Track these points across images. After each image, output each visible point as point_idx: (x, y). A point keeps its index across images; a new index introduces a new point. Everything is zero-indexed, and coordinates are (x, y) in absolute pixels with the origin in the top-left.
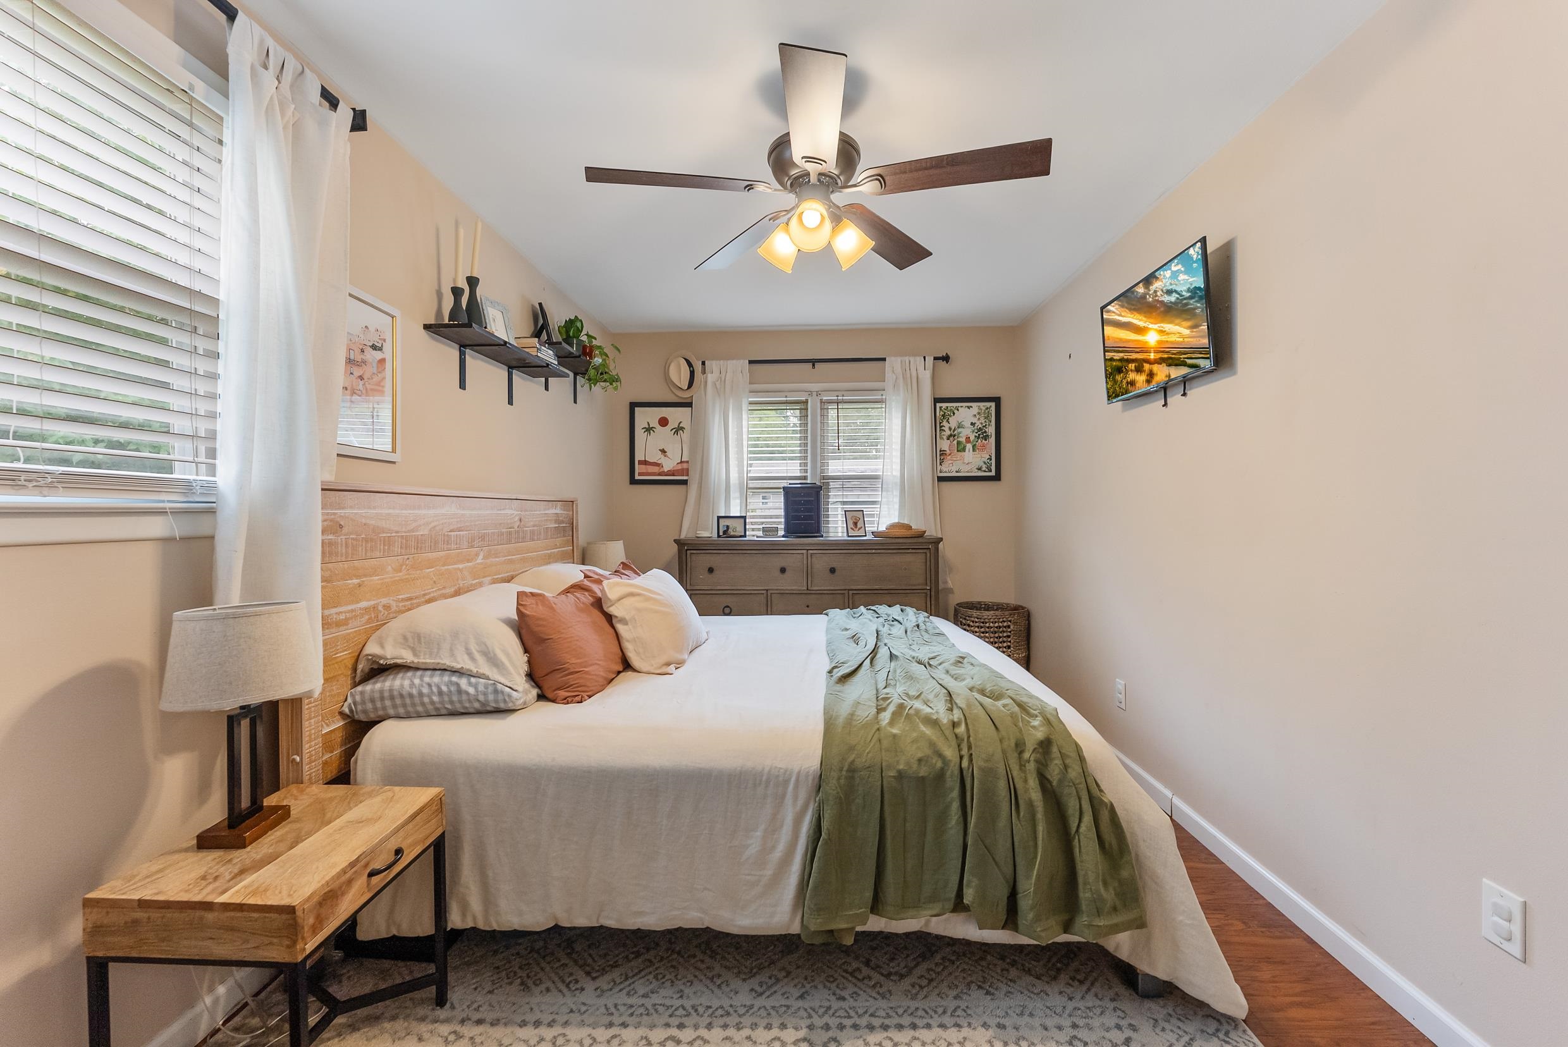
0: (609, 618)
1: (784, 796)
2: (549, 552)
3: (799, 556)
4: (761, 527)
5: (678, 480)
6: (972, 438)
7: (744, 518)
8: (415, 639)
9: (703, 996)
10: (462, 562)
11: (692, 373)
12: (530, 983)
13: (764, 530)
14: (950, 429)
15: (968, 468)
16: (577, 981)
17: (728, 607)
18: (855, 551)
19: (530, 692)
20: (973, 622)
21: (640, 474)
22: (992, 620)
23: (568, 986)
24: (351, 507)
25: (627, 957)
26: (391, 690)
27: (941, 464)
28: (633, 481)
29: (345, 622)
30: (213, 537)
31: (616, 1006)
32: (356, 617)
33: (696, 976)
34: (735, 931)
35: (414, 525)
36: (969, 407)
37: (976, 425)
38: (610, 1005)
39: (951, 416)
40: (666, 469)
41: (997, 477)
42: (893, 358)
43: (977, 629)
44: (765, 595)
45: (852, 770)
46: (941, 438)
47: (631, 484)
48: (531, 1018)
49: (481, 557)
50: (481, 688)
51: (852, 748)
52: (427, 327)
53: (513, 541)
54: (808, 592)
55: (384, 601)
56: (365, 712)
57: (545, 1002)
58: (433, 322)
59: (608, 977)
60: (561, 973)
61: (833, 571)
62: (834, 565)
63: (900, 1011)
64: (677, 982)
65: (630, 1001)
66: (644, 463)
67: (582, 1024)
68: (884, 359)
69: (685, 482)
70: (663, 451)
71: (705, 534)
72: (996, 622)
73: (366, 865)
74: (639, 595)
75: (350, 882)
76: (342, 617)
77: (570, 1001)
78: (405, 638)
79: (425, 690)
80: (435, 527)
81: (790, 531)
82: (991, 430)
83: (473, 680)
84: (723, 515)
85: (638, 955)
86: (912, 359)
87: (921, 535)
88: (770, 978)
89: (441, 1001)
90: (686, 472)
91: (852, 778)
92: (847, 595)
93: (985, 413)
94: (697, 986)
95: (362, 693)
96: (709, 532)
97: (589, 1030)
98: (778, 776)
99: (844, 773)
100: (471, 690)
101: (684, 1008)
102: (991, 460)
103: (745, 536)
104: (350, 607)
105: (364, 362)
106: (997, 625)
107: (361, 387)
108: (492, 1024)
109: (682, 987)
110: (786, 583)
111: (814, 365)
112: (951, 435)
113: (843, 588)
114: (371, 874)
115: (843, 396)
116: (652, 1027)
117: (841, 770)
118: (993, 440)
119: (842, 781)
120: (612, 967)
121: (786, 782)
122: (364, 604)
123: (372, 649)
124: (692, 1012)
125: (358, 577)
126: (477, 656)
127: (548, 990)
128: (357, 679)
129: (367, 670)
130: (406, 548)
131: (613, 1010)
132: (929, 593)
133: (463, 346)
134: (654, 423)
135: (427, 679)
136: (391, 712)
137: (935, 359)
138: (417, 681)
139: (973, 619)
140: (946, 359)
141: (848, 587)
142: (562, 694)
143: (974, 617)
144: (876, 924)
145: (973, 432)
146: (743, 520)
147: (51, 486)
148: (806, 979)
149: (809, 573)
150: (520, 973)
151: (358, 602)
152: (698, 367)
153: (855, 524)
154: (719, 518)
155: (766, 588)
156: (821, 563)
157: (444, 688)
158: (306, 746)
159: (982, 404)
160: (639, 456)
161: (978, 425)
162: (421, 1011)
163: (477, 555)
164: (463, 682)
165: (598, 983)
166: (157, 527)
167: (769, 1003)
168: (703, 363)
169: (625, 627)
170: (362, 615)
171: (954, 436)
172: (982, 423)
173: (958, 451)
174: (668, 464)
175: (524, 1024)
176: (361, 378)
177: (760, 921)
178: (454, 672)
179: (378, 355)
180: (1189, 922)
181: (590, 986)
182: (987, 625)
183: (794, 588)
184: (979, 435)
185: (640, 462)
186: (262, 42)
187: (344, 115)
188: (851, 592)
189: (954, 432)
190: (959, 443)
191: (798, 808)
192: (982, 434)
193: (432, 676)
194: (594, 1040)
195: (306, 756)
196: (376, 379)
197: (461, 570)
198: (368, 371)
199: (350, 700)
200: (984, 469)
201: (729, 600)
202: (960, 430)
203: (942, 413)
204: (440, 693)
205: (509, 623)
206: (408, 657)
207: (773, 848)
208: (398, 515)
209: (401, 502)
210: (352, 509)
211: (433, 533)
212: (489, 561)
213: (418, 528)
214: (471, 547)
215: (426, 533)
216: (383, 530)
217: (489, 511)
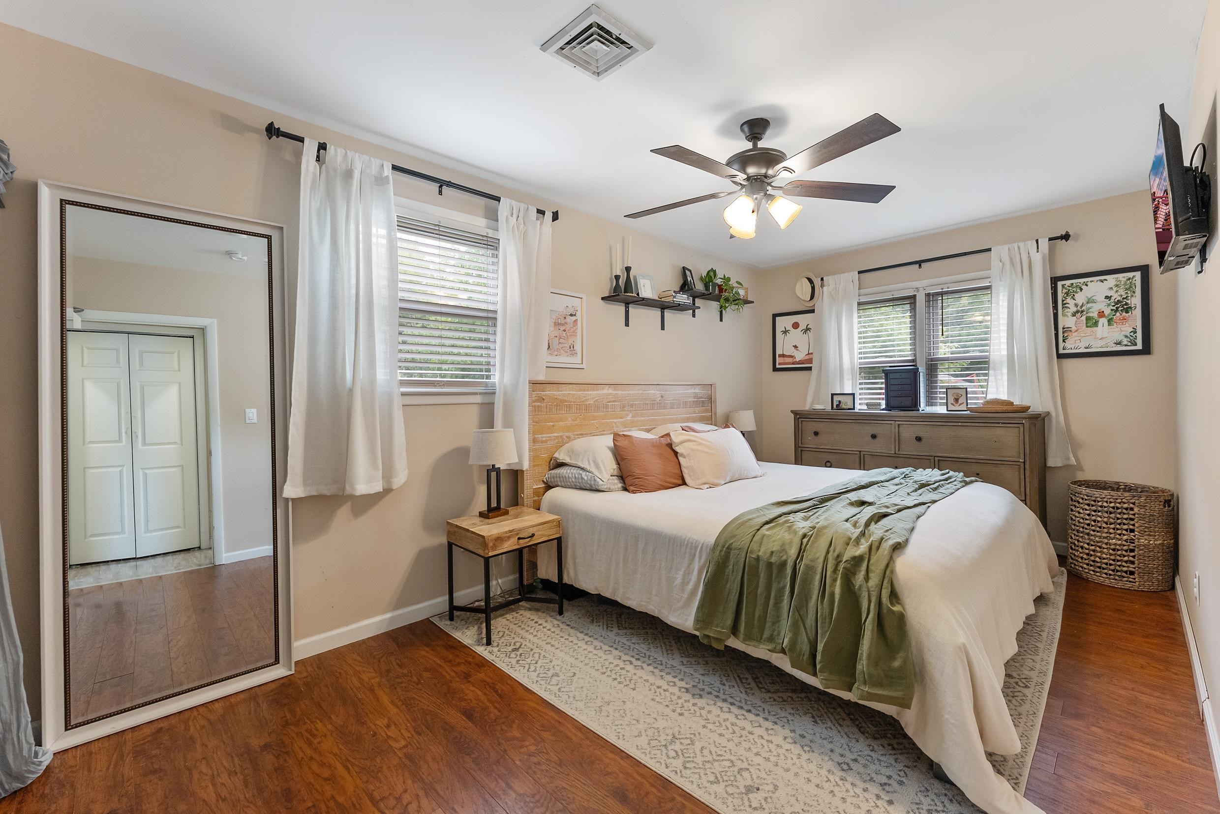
0: (676, 453)
1: (694, 555)
2: (687, 416)
3: (889, 426)
4: (866, 401)
5: (805, 367)
6: (1107, 311)
7: (853, 395)
8: (572, 453)
9: (658, 654)
10: (616, 418)
11: (813, 288)
12: (595, 620)
13: (867, 404)
14: (1076, 305)
15: (1103, 343)
16: (612, 627)
17: (829, 462)
18: (940, 424)
19: (617, 485)
20: (1083, 499)
21: (780, 364)
22: (1105, 499)
23: (607, 628)
24: (549, 391)
25: (639, 628)
26: (559, 474)
27: (1064, 341)
28: (775, 369)
29: (546, 441)
30: (494, 403)
31: (619, 642)
32: (551, 440)
33: (661, 646)
34: (669, 623)
35: (584, 399)
36: (1102, 281)
37: (1113, 298)
38: (617, 641)
39: (1077, 293)
40: (797, 359)
41: (1147, 350)
42: (999, 247)
43: (1086, 507)
44: (858, 455)
45: (729, 548)
46: (1064, 315)
47: (773, 371)
48: (586, 632)
49: (630, 415)
50: (589, 478)
51: (734, 536)
52: (603, 299)
53: (656, 408)
54: (896, 456)
55: (567, 434)
56: (551, 482)
57: (597, 629)
58: (608, 295)
59: (625, 631)
60: (609, 622)
61: (919, 439)
62: (921, 434)
63: (749, 703)
64: (651, 645)
65: (625, 642)
66: (783, 356)
67: (602, 642)
68: (989, 250)
69: (810, 369)
70: (796, 347)
71: (819, 407)
72: (1111, 502)
73: (518, 534)
74: (695, 441)
75: (509, 537)
76: (544, 439)
77: (604, 633)
78: (568, 451)
79: (570, 476)
80: (597, 400)
81: (889, 407)
82: (1136, 301)
83: (587, 473)
84: (839, 392)
85: (644, 628)
86: (1022, 244)
87: (1025, 409)
88: (695, 661)
89: (561, 613)
90: (810, 361)
91: (729, 553)
92: (932, 460)
93: (1125, 284)
94: (659, 650)
95: (551, 474)
96: (824, 405)
97: (602, 644)
98: (692, 543)
99: (725, 549)
100: (586, 478)
101: (645, 654)
102: (1135, 332)
103: (854, 409)
104: (548, 435)
105: (566, 323)
106: (1112, 505)
107: (564, 335)
108: (572, 628)
109: (651, 647)
110: (877, 447)
111: (920, 265)
112: (1077, 312)
113: (930, 454)
114: (519, 539)
115: (948, 288)
116: (626, 654)
117: (723, 547)
118: (1138, 313)
119: (723, 553)
120: (630, 628)
121: (696, 548)
122: (555, 434)
123: (556, 455)
124: (647, 657)
125: (552, 422)
126: (591, 462)
127: (599, 626)
128: (551, 468)
129: (555, 464)
130: (579, 410)
131: (617, 642)
132: (1022, 465)
133: (627, 304)
134: (789, 327)
135: (572, 471)
136: (560, 484)
137: (1050, 239)
138: (569, 471)
139: (1082, 496)
140: (1066, 237)
141: (933, 454)
142: (632, 488)
143: (1084, 495)
144: (735, 643)
145: (1109, 305)
146: (852, 396)
147: (444, 385)
148: (714, 669)
149: (899, 441)
150: (594, 616)
151: (554, 433)
152: (817, 282)
153: (957, 400)
154: (833, 395)
155: (860, 450)
156: (909, 433)
157: (577, 476)
158: (525, 491)
159: (1122, 277)
160: (779, 352)
161: (1116, 297)
162: (553, 614)
163: (627, 415)
164: (584, 474)
165: (619, 631)
166: (478, 399)
167: (687, 670)
168: (822, 279)
169: (684, 459)
170: (555, 440)
171: (1082, 312)
172: (1121, 296)
173: (1087, 327)
174: (800, 356)
175: (582, 632)
176: (564, 331)
177: (679, 621)
178: (582, 469)
179: (574, 318)
180: (953, 721)
181: (616, 630)
182: (1100, 504)
183: (884, 451)
184: (1117, 308)
185: (780, 356)
186: (510, 205)
187: (549, 216)
188: (936, 459)
189: (1081, 307)
190: (1088, 319)
191: (701, 564)
192: (1123, 307)
193: (574, 469)
194: (601, 648)
195: (525, 495)
196: (572, 330)
197: (615, 423)
198: (568, 327)
199: (547, 476)
200: (1125, 342)
201: (830, 457)
202: (1089, 305)
203: (1065, 291)
204: (575, 477)
205: (609, 448)
206: (567, 460)
207: (688, 583)
208: (574, 394)
209: (576, 388)
210: (549, 392)
211: (596, 403)
212: (635, 419)
213: (586, 400)
214: (623, 411)
215: (592, 402)
216: (566, 401)
217: (636, 392)
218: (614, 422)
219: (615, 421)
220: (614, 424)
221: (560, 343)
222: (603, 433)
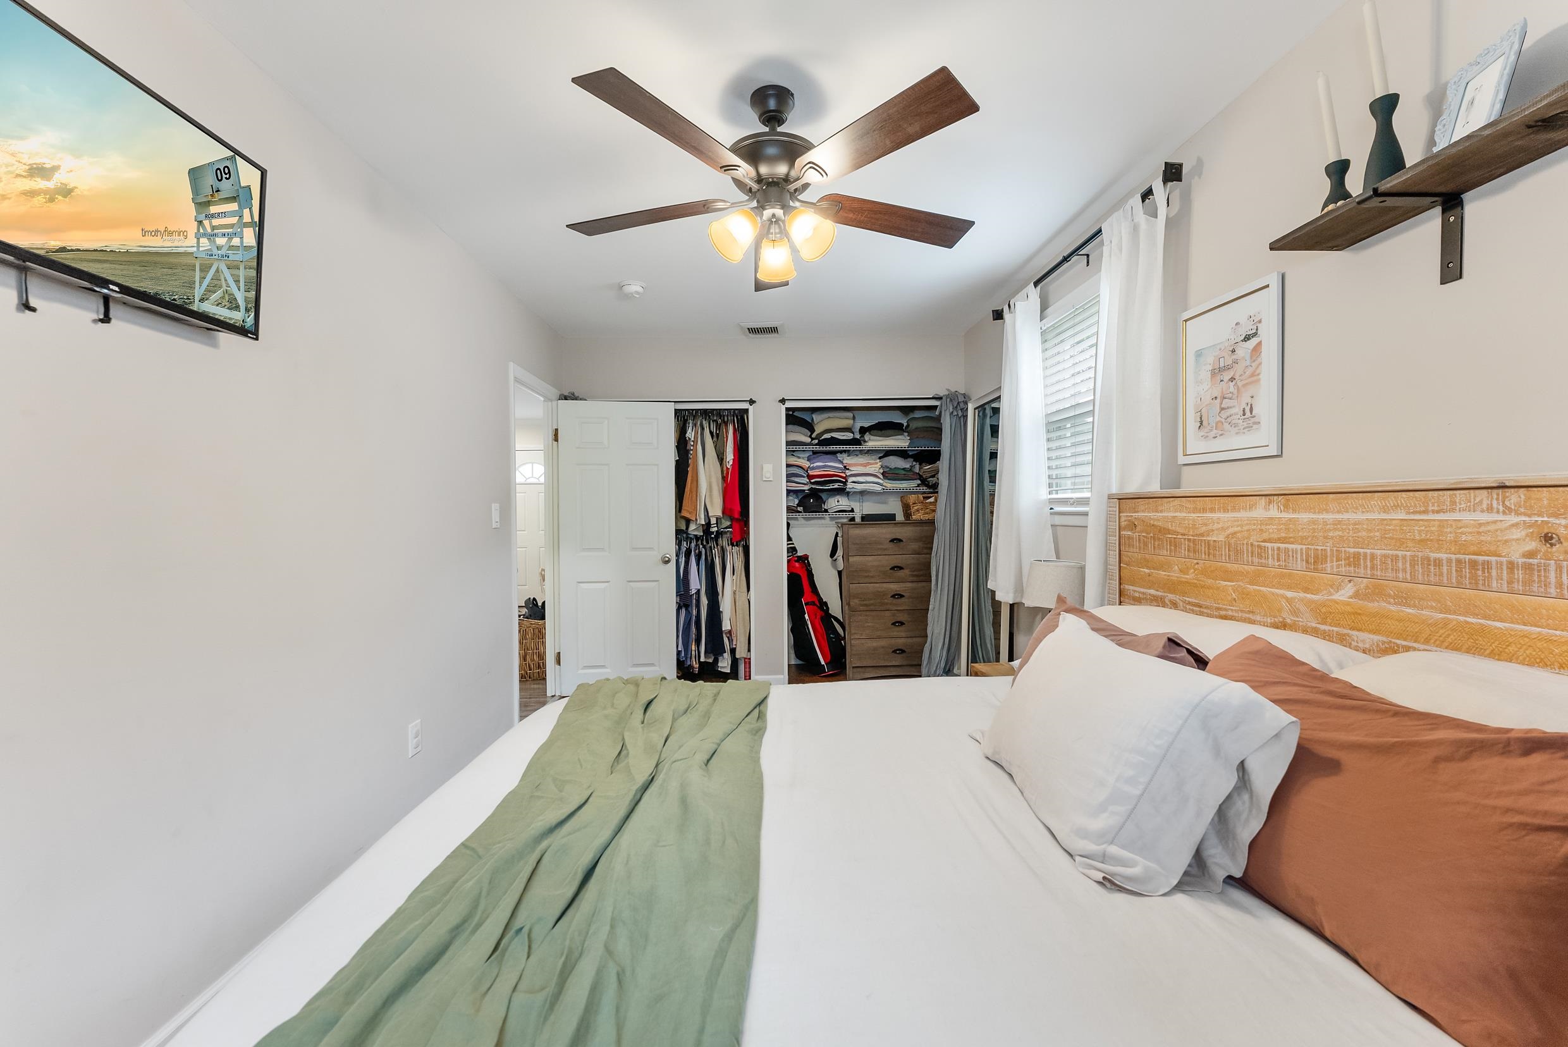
10: (1291, 588)
24: (1143, 511)
29: (1139, 600)
32: (1146, 599)
35: (1204, 528)
76: (1137, 595)
104: (1142, 590)
105: (1235, 361)
122: (1153, 592)
125: (1148, 568)
130: (1195, 551)
170: (1152, 600)
197: (1289, 600)
198: (1240, 368)
208: (1184, 519)
209: (1188, 505)
210: (1144, 513)
211: (1232, 541)
212: (1373, 606)
213: (1208, 533)
214: (1316, 570)
215: (1221, 538)
216: (1169, 531)
217: (1376, 516)
218: (1283, 596)
219: (1289, 594)
220: (1284, 603)
221: (1222, 409)
222: (1250, 616)
